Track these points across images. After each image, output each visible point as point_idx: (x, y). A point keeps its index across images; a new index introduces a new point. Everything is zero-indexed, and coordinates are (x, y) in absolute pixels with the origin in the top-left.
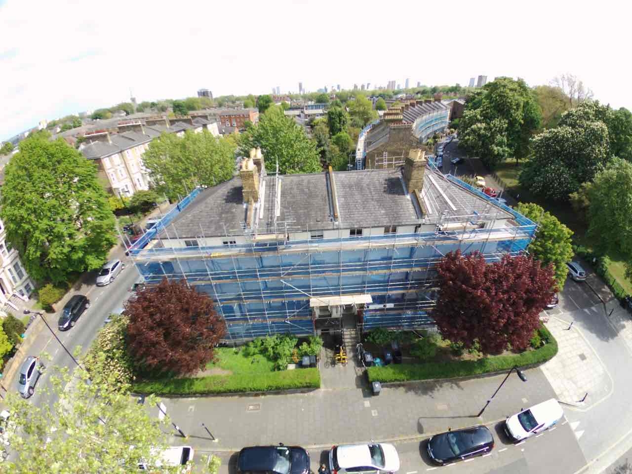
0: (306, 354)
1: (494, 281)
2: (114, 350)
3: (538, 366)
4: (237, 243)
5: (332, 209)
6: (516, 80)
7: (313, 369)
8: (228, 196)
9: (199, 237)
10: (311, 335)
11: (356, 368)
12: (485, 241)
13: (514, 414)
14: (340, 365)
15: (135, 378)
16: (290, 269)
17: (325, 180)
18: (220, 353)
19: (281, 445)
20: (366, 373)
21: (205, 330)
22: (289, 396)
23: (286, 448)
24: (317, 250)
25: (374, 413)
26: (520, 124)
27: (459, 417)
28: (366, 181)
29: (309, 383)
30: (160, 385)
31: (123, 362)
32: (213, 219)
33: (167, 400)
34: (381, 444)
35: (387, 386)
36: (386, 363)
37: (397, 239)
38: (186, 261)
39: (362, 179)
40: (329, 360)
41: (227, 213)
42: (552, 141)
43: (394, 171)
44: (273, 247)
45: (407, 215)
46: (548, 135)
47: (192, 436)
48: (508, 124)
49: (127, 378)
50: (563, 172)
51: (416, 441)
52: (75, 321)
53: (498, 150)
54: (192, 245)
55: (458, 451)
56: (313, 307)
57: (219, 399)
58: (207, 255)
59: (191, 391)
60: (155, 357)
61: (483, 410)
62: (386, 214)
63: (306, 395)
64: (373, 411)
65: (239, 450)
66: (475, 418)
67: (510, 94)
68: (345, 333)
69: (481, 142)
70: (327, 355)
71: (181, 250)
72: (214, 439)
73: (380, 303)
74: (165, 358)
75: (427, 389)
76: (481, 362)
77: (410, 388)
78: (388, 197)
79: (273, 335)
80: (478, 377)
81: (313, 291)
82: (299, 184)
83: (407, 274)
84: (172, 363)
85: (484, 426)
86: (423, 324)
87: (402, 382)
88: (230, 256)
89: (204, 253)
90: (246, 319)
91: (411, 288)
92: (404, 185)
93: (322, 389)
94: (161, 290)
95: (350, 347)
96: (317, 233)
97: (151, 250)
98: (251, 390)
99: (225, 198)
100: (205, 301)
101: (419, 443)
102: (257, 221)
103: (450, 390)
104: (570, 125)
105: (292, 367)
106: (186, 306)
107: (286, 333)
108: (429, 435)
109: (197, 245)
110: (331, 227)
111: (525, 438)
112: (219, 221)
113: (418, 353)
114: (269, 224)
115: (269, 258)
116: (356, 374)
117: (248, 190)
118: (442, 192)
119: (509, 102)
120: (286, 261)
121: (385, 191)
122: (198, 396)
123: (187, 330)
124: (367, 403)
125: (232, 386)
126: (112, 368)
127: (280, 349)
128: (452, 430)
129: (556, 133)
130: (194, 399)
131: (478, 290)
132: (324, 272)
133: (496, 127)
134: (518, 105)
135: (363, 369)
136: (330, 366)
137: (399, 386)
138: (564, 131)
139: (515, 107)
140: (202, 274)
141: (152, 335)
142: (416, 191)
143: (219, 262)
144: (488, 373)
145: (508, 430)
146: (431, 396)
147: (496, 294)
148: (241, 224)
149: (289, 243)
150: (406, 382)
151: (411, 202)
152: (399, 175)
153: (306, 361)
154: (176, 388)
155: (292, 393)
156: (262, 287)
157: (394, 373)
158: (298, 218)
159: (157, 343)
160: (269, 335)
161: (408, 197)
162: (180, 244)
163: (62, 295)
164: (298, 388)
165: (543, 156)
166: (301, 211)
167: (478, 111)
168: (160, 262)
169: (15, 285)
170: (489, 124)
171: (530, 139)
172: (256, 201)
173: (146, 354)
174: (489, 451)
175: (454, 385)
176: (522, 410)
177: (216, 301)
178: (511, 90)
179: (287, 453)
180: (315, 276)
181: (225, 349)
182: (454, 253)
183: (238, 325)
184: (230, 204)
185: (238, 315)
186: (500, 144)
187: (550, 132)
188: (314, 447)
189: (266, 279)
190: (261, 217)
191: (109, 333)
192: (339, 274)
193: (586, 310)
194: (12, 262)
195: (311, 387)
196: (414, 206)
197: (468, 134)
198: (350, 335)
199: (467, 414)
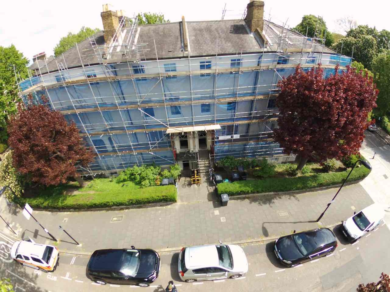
0: (166, 177)
7: (171, 187)
11: (209, 187)
12: (317, 68)
13: (349, 217)
14: (195, 186)
15: (23, 191)
20: (216, 190)
22: (149, 208)
23: (136, 251)
25: (223, 219)
33: (50, 213)
35: (234, 199)
36: (233, 180)
40: (186, 183)
45: (251, 46)
51: (262, 244)
62: (232, 46)
63: (164, 207)
64: (221, 218)
66: (315, 223)
68: (199, 163)
72: (78, 244)
73: (228, 134)
77: (254, 200)
78: (234, 36)
86: (264, 154)
87: (247, 195)
90: (115, 151)
91: (254, 118)
92: (247, 28)
93: (179, 203)
95: (204, 173)
98: (114, 204)
103: (290, 201)
108: (274, 238)
111: (360, 238)
114: (125, 55)
116: (209, 191)
121: (231, 32)
124: (217, 212)
130: (68, 213)
136: (187, 187)
137: (244, 198)
142: (258, 29)
145: (346, 231)
150: (250, 195)
151: (254, 38)
152: (243, 23)
153: (166, 181)
155: (152, 207)
161: (252, 35)
174: (332, 250)
175: (292, 197)
176: (355, 213)
179: (137, 255)
185: (108, 146)
188: (167, 250)
193: (380, 148)
196: (256, 41)
198: (204, 164)
199: (308, 220)
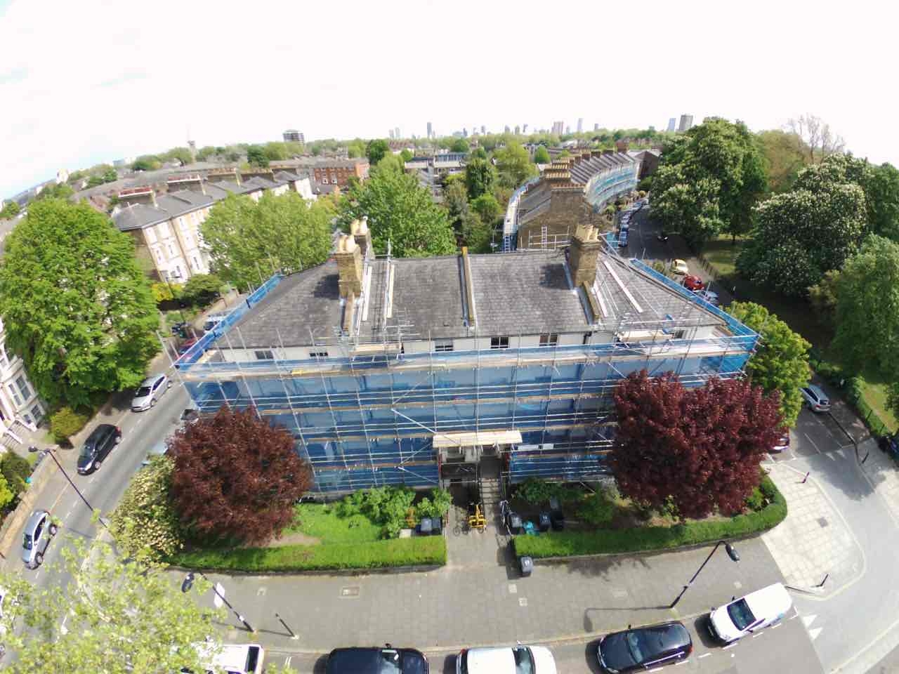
0: (427, 515)
1: (695, 416)
2: (153, 507)
3: (759, 535)
4: (331, 356)
5: (465, 309)
6: (734, 122)
7: (436, 538)
8: (318, 288)
9: (275, 347)
10: (435, 487)
11: (499, 536)
12: (683, 356)
13: (723, 604)
14: (476, 532)
15: (182, 546)
16: (404, 393)
17: (456, 266)
18: (302, 512)
19: (388, 646)
20: (511, 544)
21: (281, 481)
22: (401, 575)
23: (394, 652)
24: (443, 367)
25: (523, 602)
26: (738, 185)
27: (645, 608)
28: (515, 269)
29: (431, 558)
30: (217, 556)
31: (166, 524)
32: (295, 320)
33: (228, 578)
34: (532, 648)
35: (542, 564)
36: (541, 529)
37: (557, 352)
38: (257, 380)
39: (509, 265)
40: (460, 525)
41: (315, 312)
42: (783, 211)
43: (555, 255)
44: (380, 362)
45: (572, 318)
46: (777, 203)
47: (262, 631)
48: (721, 185)
49: (171, 546)
50: (799, 255)
51: (581, 643)
52: (101, 462)
53: (707, 223)
54: (264, 357)
55: (639, 657)
56: (438, 449)
57: (302, 578)
58: (286, 373)
59: (261, 566)
60: (209, 518)
61: (678, 598)
62: (543, 316)
63: (426, 574)
65: (328, 652)
66: (666, 610)
67: (725, 143)
68: (484, 485)
69: (682, 211)
70: (457, 517)
71: (249, 364)
72: (293, 635)
73: (534, 443)
74: (223, 520)
75: (598, 568)
76: (677, 530)
77: (575, 566)
78: (547, 292)
79: (381, 486)
80: (673, 551)
81: (438, 424)
82: (420, 272)
83: (572, 401)
84: (233, 528)
85: (678, 622)
86: (595, 473)
87: (564, 558)
88: (319, 374)
89: (282, 370)
90: (342, 464)
91: (577, 422)
92: (568, 275)
93: (450, 566)
94: (219, 422)
95: (491, 505)
96: (444, 343)
97: (206, 365)
98: (346, 567)
99: (314, 290)
100: (282, 439)
101: (585, 647)
102: (359, 324)
103: (634, 570)
104: (809, 189)
105: (406, 534)
106: (255, 446)
107: (398, 484)
108: (600, 634)
109: (272, 358)
110: (464, 335)
111: (738, 639)
112: (304, 325)
113: (587, 515)
114: (377, 329)
115: (375, 378)
116: (499, 544)
117: (347, 280)
118: (622, 285)
119: (722, 155)
120: (399, 382)
121: (542, 284)
122: (273, 575)
123: (256, 480)
124: (513, 587)
125: (319, 560)
126: (150, 531)
127: (389, 508)
128: (632, 627)
129: (790, 199)
130: (265, 577)
131: (671, 428)
132: (453, 398)
133: (705, 190)
134: (735, 159)
135: (509, 538)
136: (461, 533)
137: (559, 563)
138: (802, 197)
139: (731, 162)
140: (279, 398)
141: (205, 487)
142: (586, 283)
143: (302, 382)
144: (687, 545)
145: (713, 628)
146: (604, 577)
147: (698, 434)
148: (336, 329)
149: (404, 357)
150: (569, 557)
151: (578, 300)
152: (562, 260)
153: (427, 525)
154: (240, 562)
155: (404, 572)
156: (364, 417)
157: (553, 546)
158: (417, 321)
159: (213, 498)
160: (375, 487)
161: (575, 292)
162: (248, 356)
163: (84, 424)
164: (414, 564)
165: (770, 232)
166: (421, 311)
167: (679, 166)
168: (218, 382)
169: (18, 408)
170: (693, 186)
171: (752, 208)
172: (358, 296)
173: (198, 513)
174: (684, 657)
175: (637, 562)
176: (733, 599)
177: (298, 437)
178: (727, 137)
179: (396, 657)
180: (441, 403)
181: (311, 506)
182: (638, 374)
183: (330, 472)
184: (320, 300)
185: (330, 457)
186: (709, 214)
187: (780, 198)
188: (437, 649)
189: (371, 407)
190: (365, 318)
191: (146, 481)
192: (474, 401)
193: (829, 455)
194: (14, 375)
195: (433, 563)
196: (582, 305)
197: (664, 200)
198: (491, 488)
199: (655, 605)
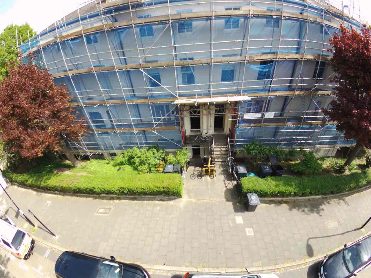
0: (171, 164)
11: (226, 181)
14: (208, 177)
19: (113, 259)
20: (238, 186)
22: (145, 202)
23: (117, 265)
25: (249, 232)
29: (167, 188)
40: (196, 173)
51: (304, 267)
61: (368, 222)
63: (165, 203)
64: (247, 230)
68: (215, 149)
75: (315, 207)
77: (294, 205)
81: (179, 89)
93: (185, 199)
95: (220, 163)
116: (226, 187)
124: (240, 218)
136: (196, 178)
137: (280, 203)
153: (169, 168)
155: (149, 200)
175: (341, 201)
179: (117, 271)
189: (124, 68)
198: (221, 151)
